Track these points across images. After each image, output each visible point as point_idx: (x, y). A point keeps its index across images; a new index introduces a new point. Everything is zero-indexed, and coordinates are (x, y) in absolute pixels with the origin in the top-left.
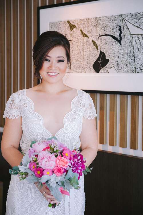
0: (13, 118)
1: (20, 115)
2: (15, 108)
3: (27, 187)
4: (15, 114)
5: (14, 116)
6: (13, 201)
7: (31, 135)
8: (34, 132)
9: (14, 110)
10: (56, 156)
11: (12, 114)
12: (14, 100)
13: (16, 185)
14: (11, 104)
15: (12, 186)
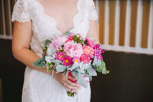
0: (24, 22)
1: (30, 19)
2: (25, 12)
3: (43, 85)
4: (25, 17)
5: (24, 19)
6: (30, 98)
7: (44, 37)
8: (47, 34)
9: (23, 14)
10: (83, 45)
11: (22, 17)
12: (22, 4)
13: (31, 84)
14: (19, 8)
15: (28, 85)
